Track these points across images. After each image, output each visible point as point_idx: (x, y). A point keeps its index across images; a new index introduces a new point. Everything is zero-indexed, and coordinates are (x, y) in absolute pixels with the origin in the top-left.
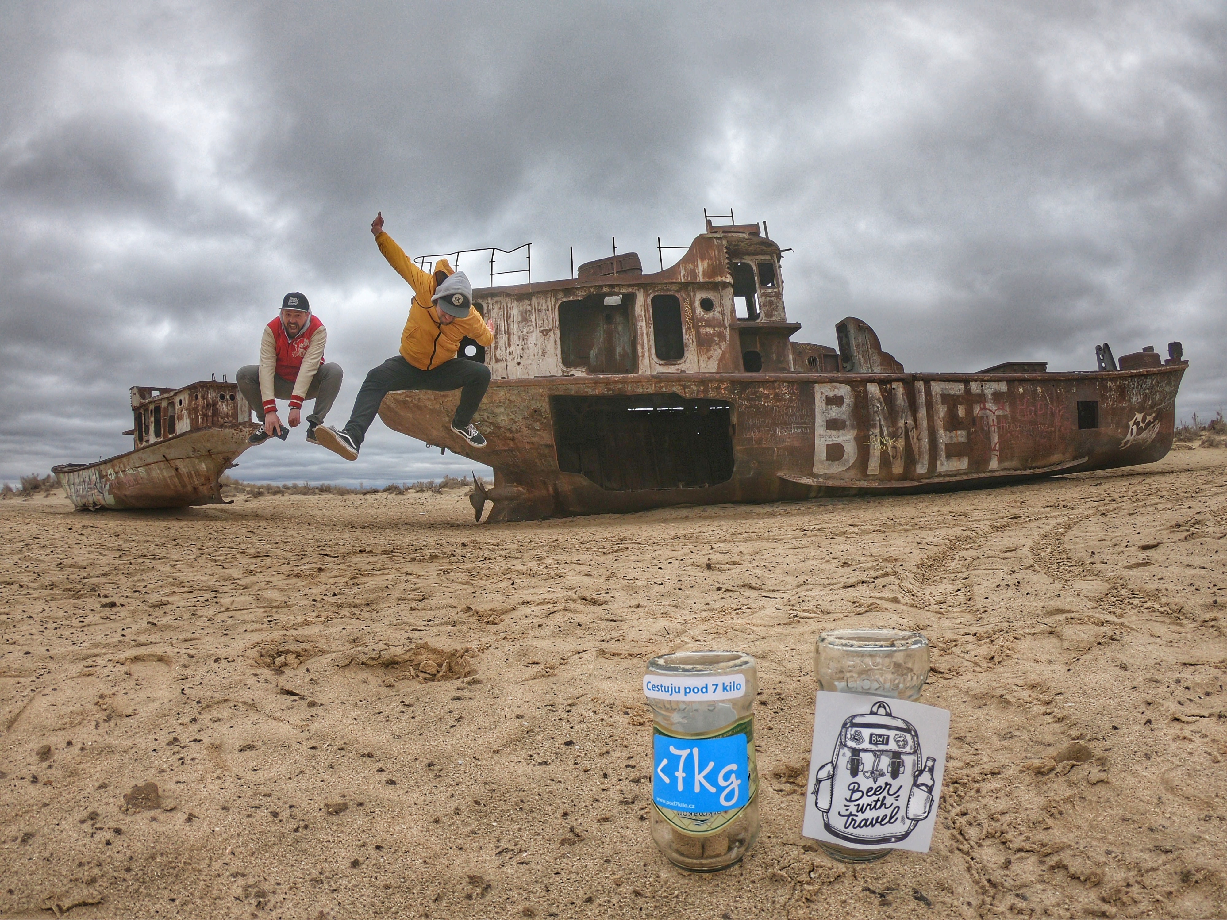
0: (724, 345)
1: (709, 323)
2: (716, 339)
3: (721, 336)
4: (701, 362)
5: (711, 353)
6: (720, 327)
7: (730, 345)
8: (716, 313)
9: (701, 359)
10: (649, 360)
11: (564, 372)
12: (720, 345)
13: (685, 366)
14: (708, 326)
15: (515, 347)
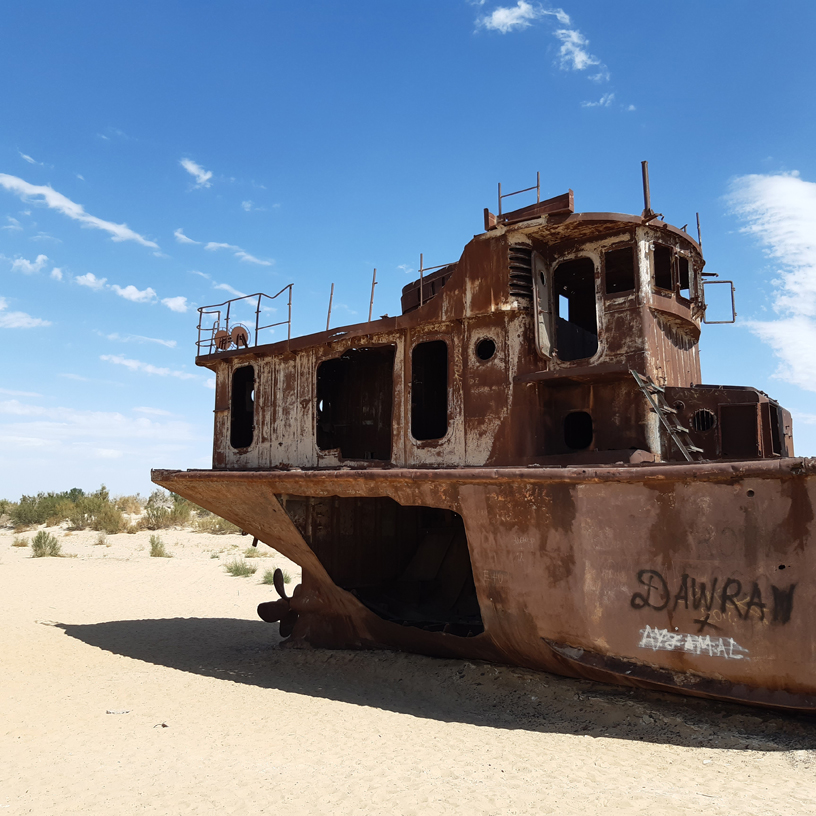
0: (504, 412)
1: (485, 379)
2: (492, 403)
3: (501, 399)
4: (469, 442)
5: (483, 427)
6: (498, 384)
7: (512, 410)
8: (496, 361)
9: (472, 435)
10: (404, 440)
11: (319, 457)
12: (497, 413)
13: (447, 448)
14: (483, 383)
15: (280, 424)
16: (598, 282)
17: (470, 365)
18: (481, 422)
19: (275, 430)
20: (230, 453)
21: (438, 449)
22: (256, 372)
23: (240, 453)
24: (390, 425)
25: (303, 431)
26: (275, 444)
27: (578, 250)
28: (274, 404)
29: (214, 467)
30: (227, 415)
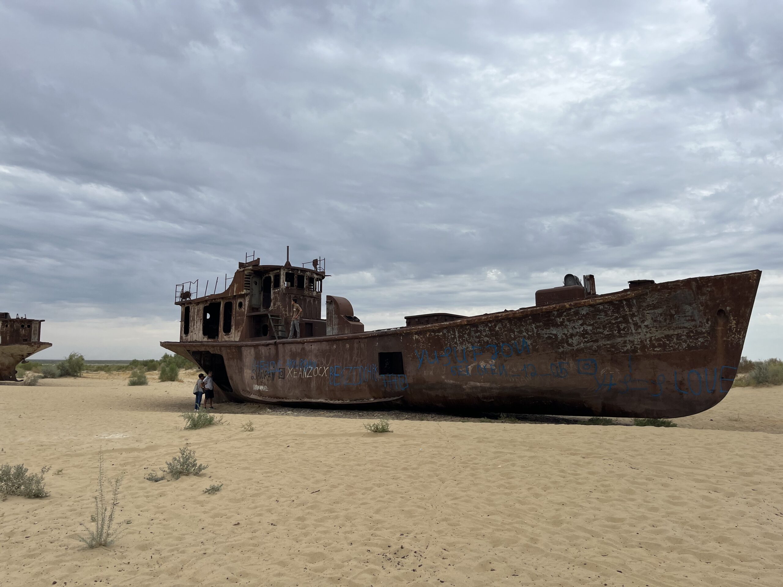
0: (244, 325)
1: (240, 314)
2: (241, 322)
3: (243, 321)
4: (235, 334)
6: (243, 316)
8: (243, 309)
9: (236, 332)
10: (221, 333)
11: (203, 338)
12: (242, 325)
13: (231, 336)
14: (239, 316)
15: (195, 326)
16: (272, 284)
17: (237, 309)
18: (238, 328)
19: (194, 329)
20: (184, 335)
21: (229, 336)
22: (190, 308)
23: (186, 336)
24: (218, 328)
25: (200, 329)
26: (194, 333)
27: (269, 274)
28: (194, 320)
29: (180, 341)
30: (183, 322)
